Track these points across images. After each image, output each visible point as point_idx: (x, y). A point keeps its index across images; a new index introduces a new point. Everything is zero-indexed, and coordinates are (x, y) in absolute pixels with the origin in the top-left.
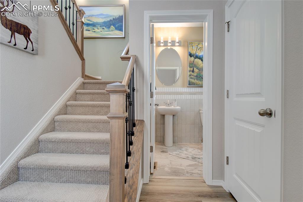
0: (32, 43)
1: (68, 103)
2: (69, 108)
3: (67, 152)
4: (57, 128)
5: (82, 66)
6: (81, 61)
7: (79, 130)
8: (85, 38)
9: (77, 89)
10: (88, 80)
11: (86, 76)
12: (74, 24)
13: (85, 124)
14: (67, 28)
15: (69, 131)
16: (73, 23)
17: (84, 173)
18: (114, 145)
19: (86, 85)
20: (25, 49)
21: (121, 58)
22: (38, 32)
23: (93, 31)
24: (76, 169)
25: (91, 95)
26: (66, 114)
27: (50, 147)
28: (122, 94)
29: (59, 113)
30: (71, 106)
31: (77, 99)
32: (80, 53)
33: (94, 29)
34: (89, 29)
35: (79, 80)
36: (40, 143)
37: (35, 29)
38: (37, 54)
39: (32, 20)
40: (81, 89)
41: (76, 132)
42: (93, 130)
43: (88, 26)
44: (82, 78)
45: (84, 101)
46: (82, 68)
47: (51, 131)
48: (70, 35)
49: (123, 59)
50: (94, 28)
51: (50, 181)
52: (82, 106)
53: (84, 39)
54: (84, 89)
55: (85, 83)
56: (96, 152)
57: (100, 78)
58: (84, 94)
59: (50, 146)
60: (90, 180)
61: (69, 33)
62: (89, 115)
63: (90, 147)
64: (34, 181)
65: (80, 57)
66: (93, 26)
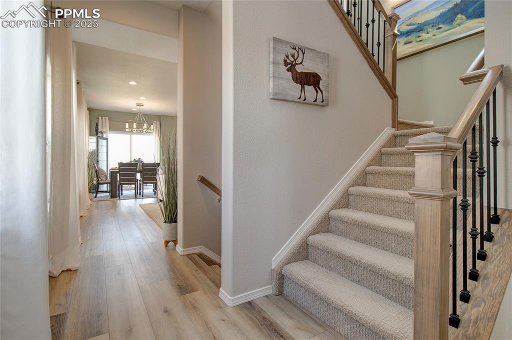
0: (322, 92)
1: (368, 169)
2: (369, 177)
3: (362, 242)
4: (352, 204)
5: (393, 108)
6: (390, 101)
7: (381, 213)
8: (398, 60)
9: (384, 147)
10: (405, 129)
11: (400, 123)
12: (380, 44)
13: (391, 204)
14: (368, 55)
15: (368, 211)
16: (379, 42)
17: (384, 279)
18: (423, 245)
19: (398, 140)
20: (314, 101)
21: (462, 80)
22: (328, 76)
23: (418, 40)
24: (372, 269)
25: (407, 156)
26: (364, 185)
27: (341, 228)
28: (440, 153)
29: (355, 184)
30: (372, 173)
31: (382, 162)
32: (390, 89)
33: (419, 37)
34: (410, 41)
35: (388, 131)
36: (331, 221)
37: (325, 74)
38: (327, 105)
39: (322, 64)
40: (390, 147)
41: (378, 213)
42: (405, 216)
43: (407, 36)
44: (393, 127)
45: (395, 166)
46: (393, 112)
47: (344, 208)
48: (372, 65)
49: (467, 80)
50: (420, 35)
51: (339, 273)
52: (388, 174)
53: (397, 62)
54: (396, 147)
55: (398, 136)
56: (407, 253)
57: (431, 123)
58: (393, 154)
59: (341, 226)
60: (392, 294)
61: (370, 61)
62: (401, 189)
63: (396, 242)
64: (322, 266)
65: (389, 94)
66: (418, 32)
